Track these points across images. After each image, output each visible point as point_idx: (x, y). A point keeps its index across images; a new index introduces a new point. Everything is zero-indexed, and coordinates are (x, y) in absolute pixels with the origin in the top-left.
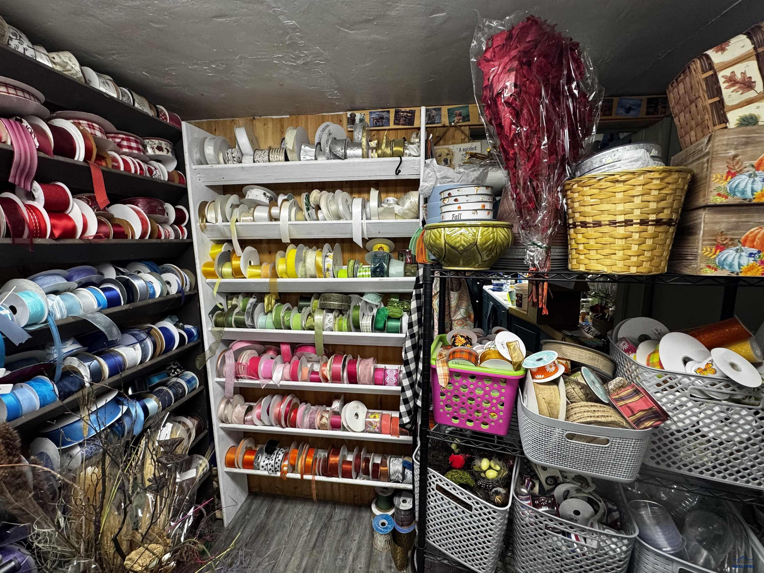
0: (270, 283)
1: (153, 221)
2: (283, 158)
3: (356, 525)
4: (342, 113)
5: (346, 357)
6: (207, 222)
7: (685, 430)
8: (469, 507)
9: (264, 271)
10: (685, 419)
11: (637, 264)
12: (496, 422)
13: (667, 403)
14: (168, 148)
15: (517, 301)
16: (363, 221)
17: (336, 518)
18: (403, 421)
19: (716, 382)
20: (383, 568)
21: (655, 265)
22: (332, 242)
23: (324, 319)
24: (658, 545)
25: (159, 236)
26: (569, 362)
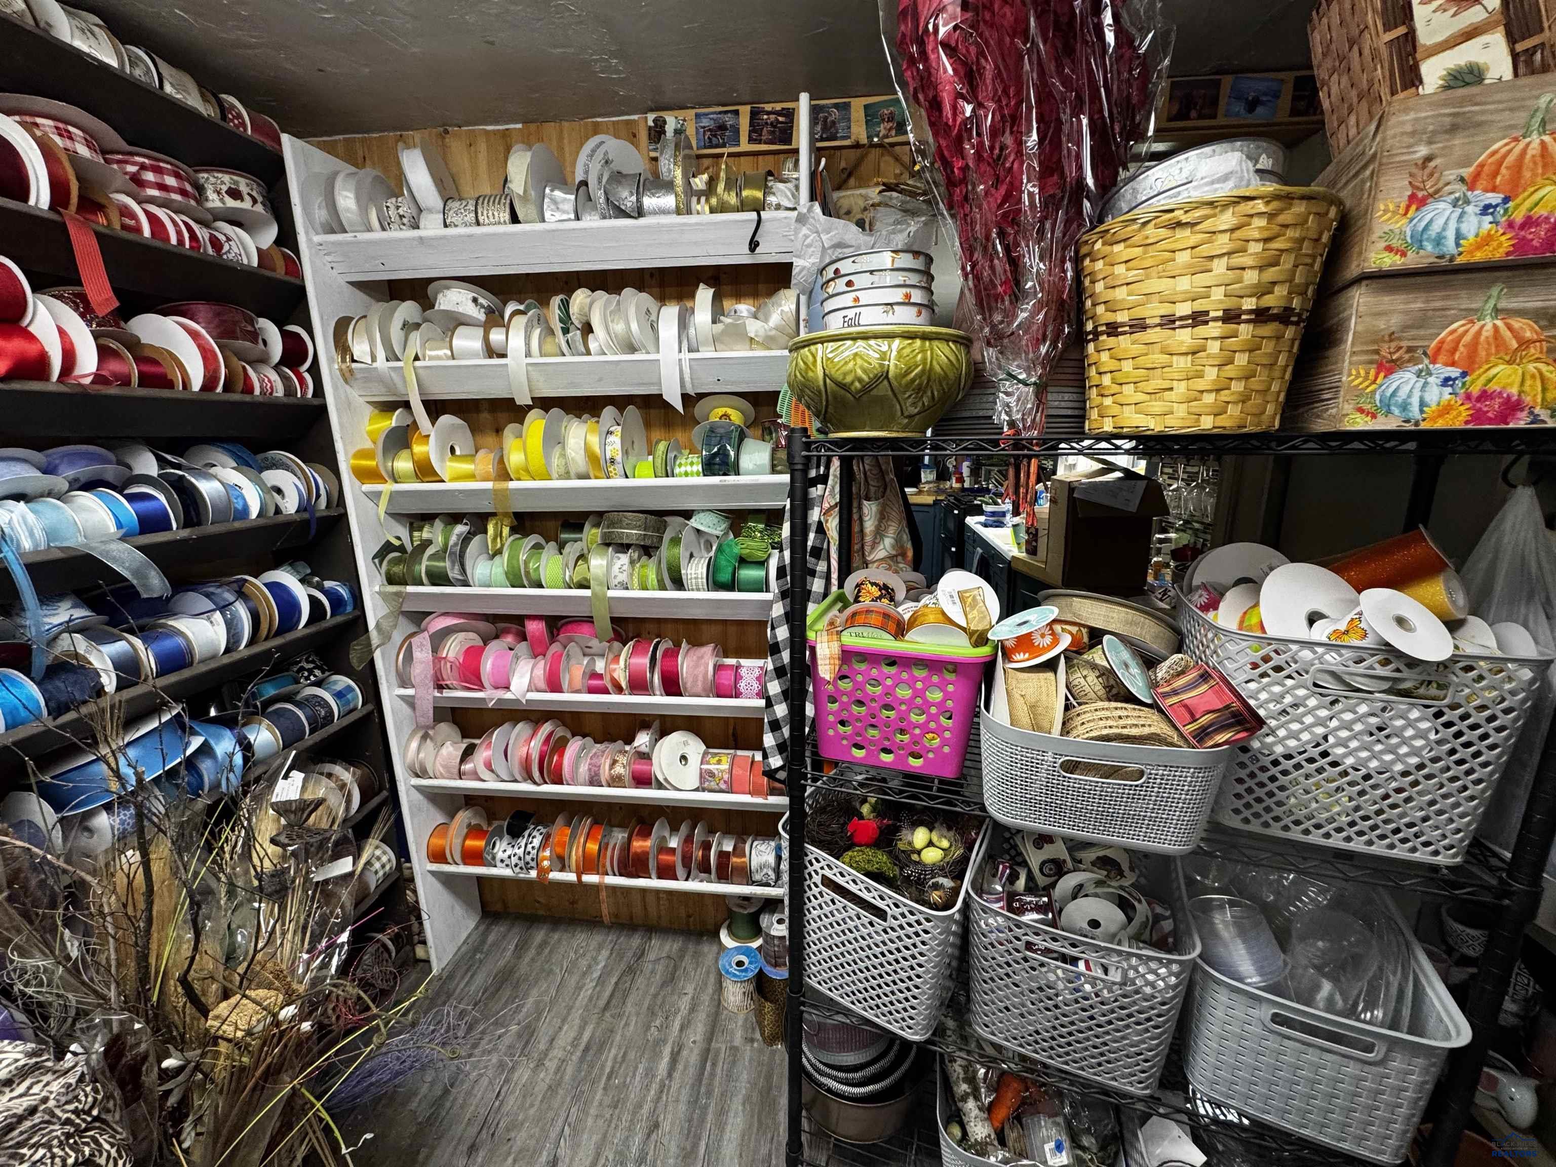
0: (495, 491)
1: (229, 353)
2: (506, 216)
3: (690, 968)
4: (635, 117)
5: (658, 643)
6: (353, 361)
7: (1300, 753)
8: (881, 914)
9: (480, 467)
10: (1301, 731)
11: (1216, 411)
12: (937, 750)
13: (1267, 701)
14: (254, 193)
15: (1027, 542)
16: (682, 356)
17: (652, 956)
18: (769, 765)
19: (1365, 656)
20: (738, 1041)
21: (1255, 411)
22: (620, 402)
23: (609, 566)
24: (1237, 972)
25: (249, 389)
26: (1084, 631)
